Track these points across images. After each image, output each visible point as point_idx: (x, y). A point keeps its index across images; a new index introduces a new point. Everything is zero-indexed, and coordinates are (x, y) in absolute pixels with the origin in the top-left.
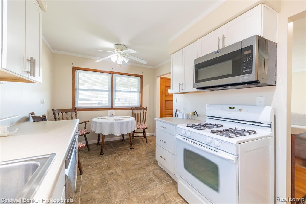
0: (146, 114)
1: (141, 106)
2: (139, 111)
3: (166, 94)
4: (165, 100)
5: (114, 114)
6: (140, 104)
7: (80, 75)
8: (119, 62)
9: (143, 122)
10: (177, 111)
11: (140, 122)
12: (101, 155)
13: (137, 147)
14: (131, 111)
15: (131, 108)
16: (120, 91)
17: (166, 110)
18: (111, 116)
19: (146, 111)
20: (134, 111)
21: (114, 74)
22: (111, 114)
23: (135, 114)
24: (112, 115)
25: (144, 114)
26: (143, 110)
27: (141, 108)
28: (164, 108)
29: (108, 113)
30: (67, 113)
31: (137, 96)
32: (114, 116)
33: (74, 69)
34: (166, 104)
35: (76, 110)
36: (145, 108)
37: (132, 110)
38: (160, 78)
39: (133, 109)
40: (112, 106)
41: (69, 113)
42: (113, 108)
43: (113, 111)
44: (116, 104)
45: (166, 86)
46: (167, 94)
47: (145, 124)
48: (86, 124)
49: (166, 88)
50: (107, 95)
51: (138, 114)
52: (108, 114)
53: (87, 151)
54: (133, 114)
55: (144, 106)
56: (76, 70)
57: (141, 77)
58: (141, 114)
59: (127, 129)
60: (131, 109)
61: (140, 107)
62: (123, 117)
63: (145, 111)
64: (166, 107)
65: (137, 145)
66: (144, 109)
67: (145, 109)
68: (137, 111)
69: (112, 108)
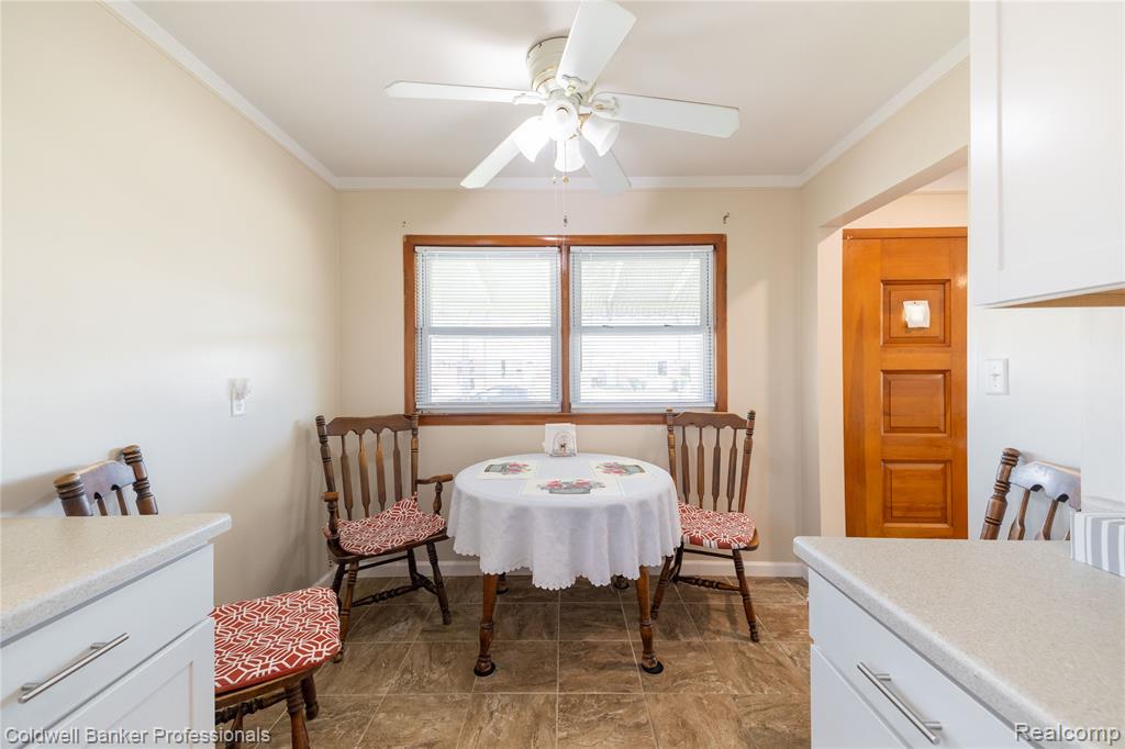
0: (748, 451)
1: (721, 404)
2: (709, 432)
3: (888, 329)
4: (885, 372)
5: (572, 446)
6: (714, 395)
7: (438, 268)
8: (569, 160)
9: (730, 496)
10: (1011, 459)
11: (716, 494)
12: (479, 673)
13: (689, 662)
14: (661, 429)
15: (664, 415)
16: (606, 329)
17: (891, 429)
18: (555, 455)
19: (750, 434)
20: (678, 431)
21: (572, 248)
22: (557, 447)
23: (685, 449)
24: (562, 451)
25: (734, 451)
26: (727, 431)
27: (719, 417)
28: (873, 416)
29: (544, 440)
30: (381, 435)
31: (694, 350)
32: (572, 455)
33: (411, 244)
34: (888, 394)
35: (416, 422)
36: (745, 416)
37: (666, 427)
38: (839, 234)
39: (670, 420)
40: (566, 404)
41: (386, 432)
42: (574, 412)
43: (569, 429)
44: (588, 395)
45: (886, 283)
46: (894, 333)
47: (741, 509)
48: (439, 490)
49: (888, 295)
50: (541, 352)
51: (701, 449)
52: (544, 444)
53: (439, 621)
54: (671, 446)
55: (737, 407)
56: (417, 249)
57: (718, 244)
58: (717, 451)
59: (611, 552)
60: (665, 422)
61: (716, 409)
62: (610, 468)
63: (742, 434)
64: (888, 413)
65: (690, 648)
66: (736, 423)
67: (746, 424)
68: (692, 433)
69: (565, 413)
